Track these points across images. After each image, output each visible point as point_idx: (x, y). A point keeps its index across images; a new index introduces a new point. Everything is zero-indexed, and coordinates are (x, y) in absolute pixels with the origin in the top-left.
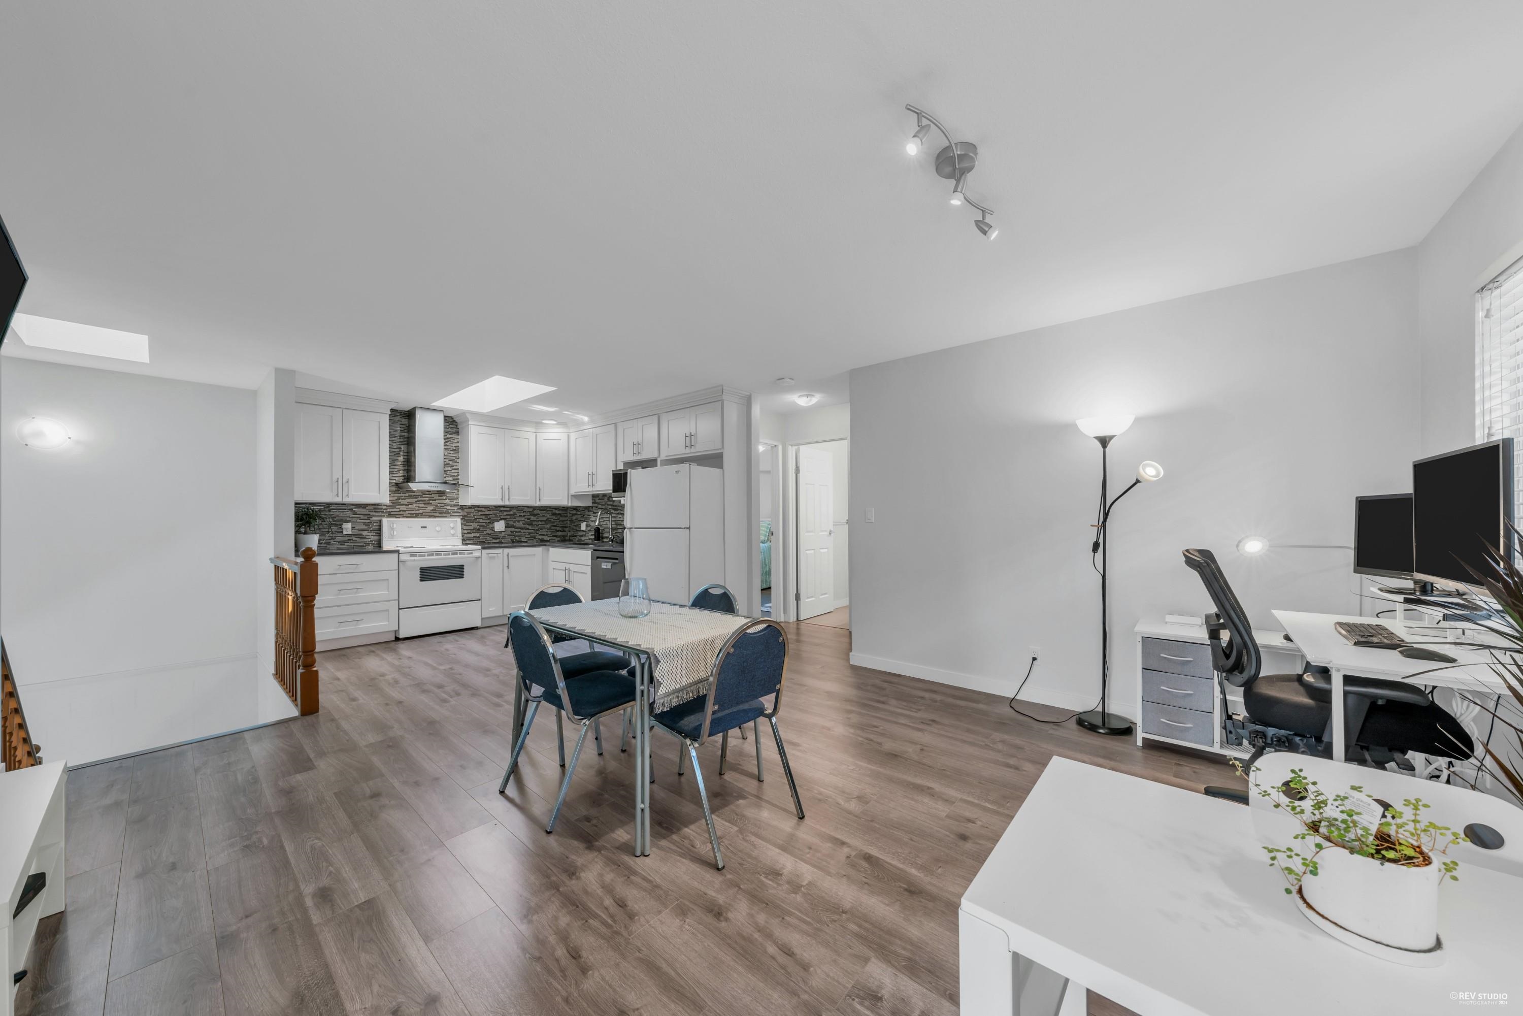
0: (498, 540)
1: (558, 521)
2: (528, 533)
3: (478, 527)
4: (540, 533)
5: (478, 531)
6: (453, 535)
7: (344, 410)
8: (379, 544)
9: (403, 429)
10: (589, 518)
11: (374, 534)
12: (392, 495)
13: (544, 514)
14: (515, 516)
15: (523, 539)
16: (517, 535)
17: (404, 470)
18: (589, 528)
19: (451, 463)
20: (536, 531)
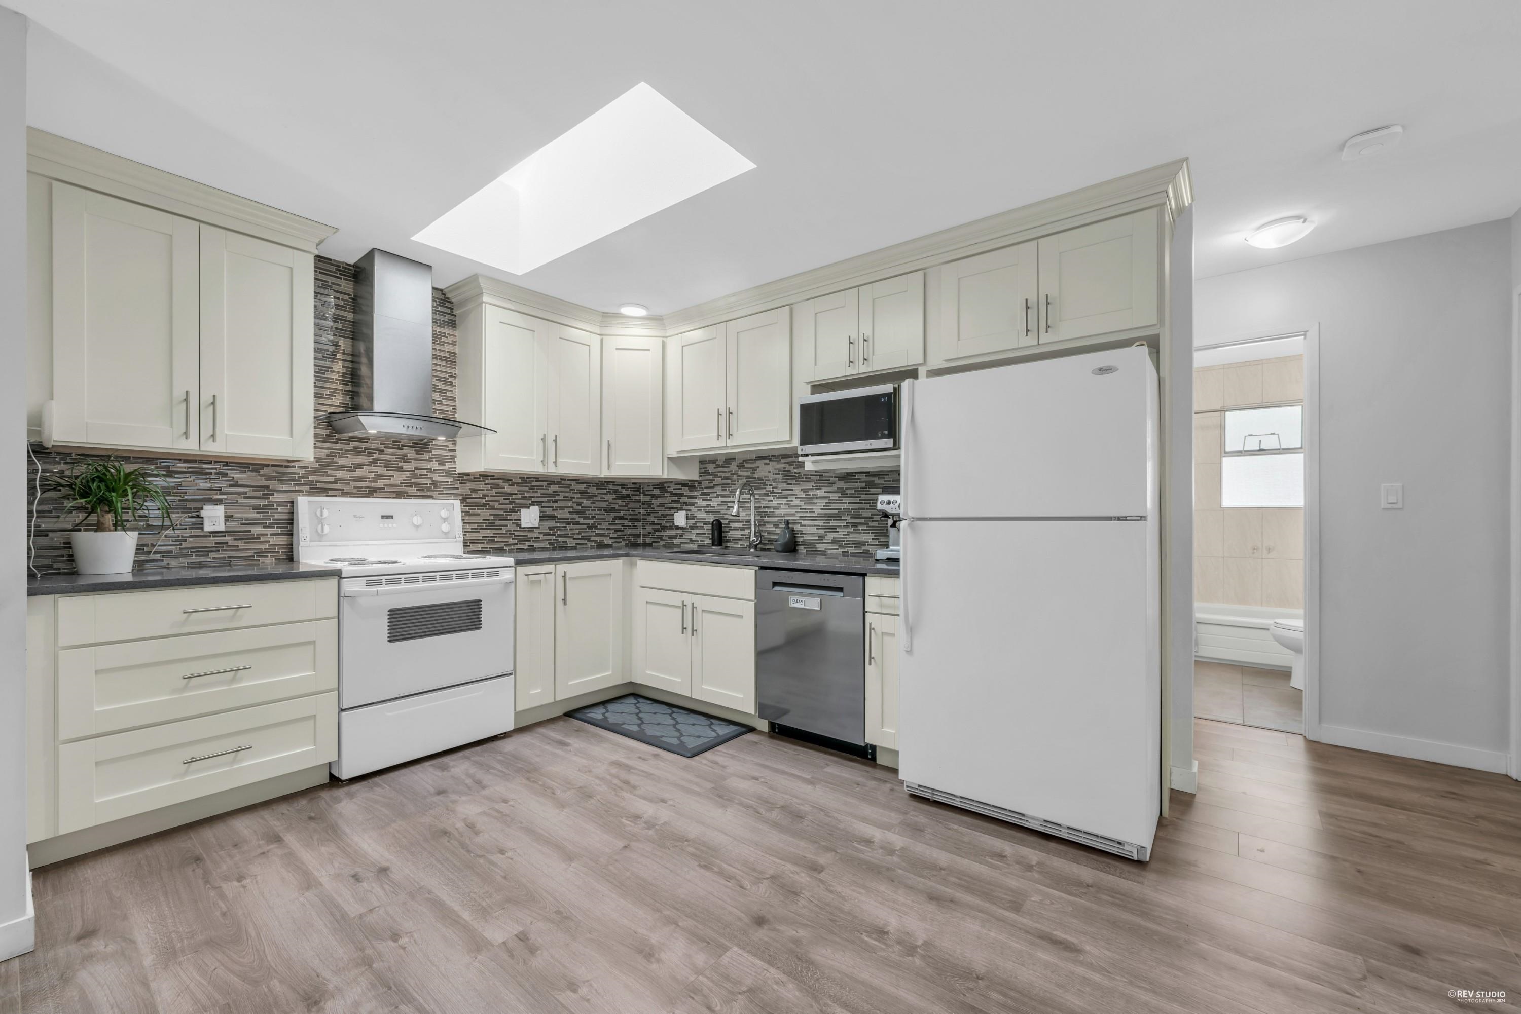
0: (527, 544)
1: (627, 508)
2: (577, 532)
3: (492, 518)
4: (597, 531)
5: (491, 526)
6: (446, 534)
7: (204, 226)
8: (290, 557)
9: (342, 303)
10: (692, 504)
11: (279, 531)
12: (319, 445)
13: (604, 496)
14: (557, 497)
15: (571, 542)
16: (561, 535)
17: (345, 393)
18: (691, 523)
19: (441, 385)
20: (590, 528)
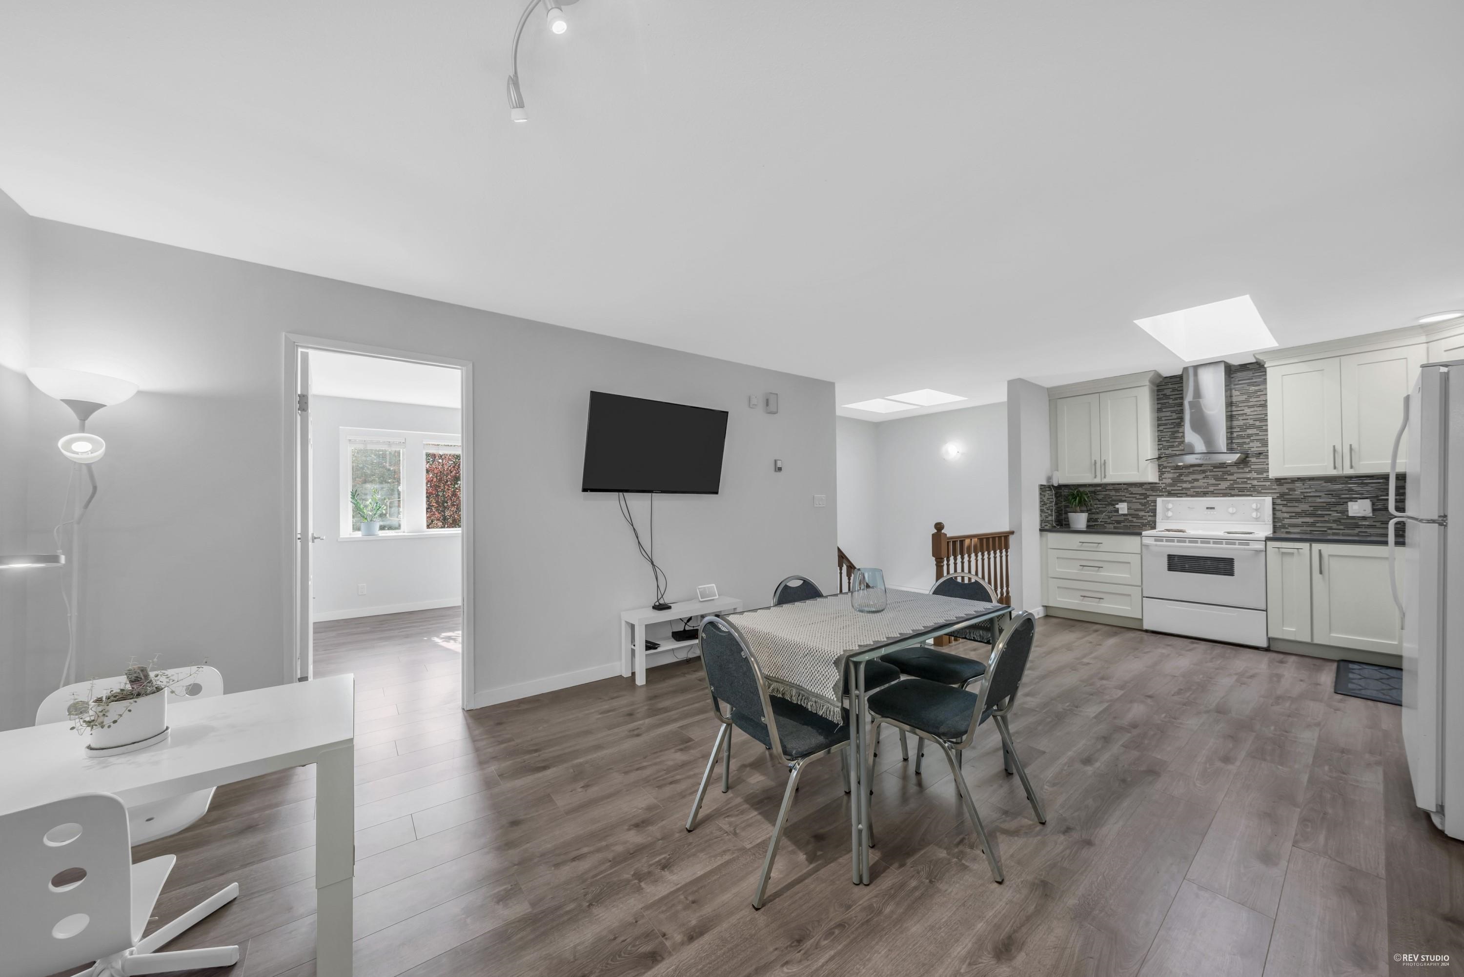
0: (1357, 531)
3: (1311, 508)
6: (1256, 519)
7: (1101, 394)
11: (1152, 514)
12: (1162, 471)
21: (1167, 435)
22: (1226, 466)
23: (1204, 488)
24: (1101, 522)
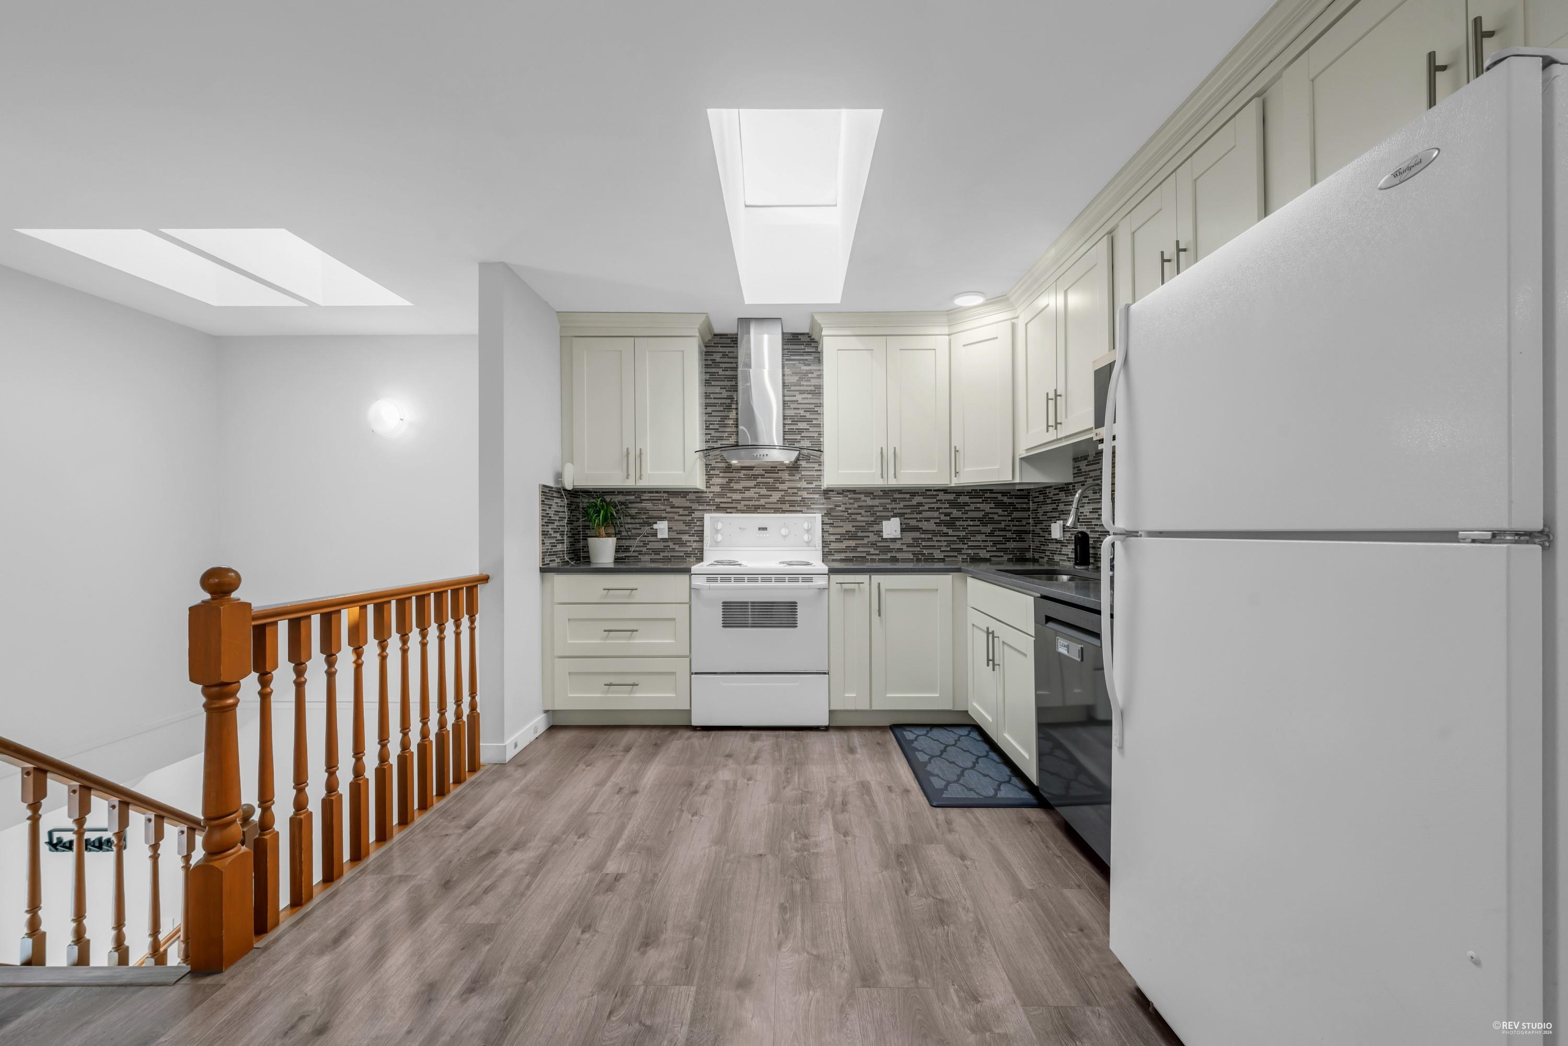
0: (889, 555)
1: (1009, 518)
2: (945, 543)
3: (854, 529)
4: (970, 544)
5: (853, 537)
6: (807, 543)
7: (636, 339)
8: (700, 556)
10: (1068, 512)
11: (696, 539)
13: (978, 505)
14: (921, 508)
15: (937, 554)
16: (925, 548)
20: (962, 540)
21: (716, 421)
22: (778, 470)
23: (755, 501)
24: (634, 551)
